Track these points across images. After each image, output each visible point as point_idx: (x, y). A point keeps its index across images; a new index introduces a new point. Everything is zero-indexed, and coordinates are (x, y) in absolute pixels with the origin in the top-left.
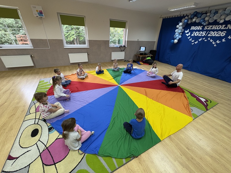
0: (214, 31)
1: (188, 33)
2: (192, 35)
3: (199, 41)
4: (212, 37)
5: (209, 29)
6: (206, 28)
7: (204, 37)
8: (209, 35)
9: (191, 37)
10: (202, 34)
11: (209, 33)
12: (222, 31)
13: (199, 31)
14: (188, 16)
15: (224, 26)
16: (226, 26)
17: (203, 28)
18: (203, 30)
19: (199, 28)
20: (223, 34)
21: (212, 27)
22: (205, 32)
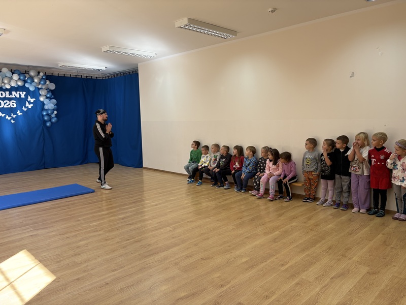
15: (7, 93)
16: (10, 94)
20: (13, 104)
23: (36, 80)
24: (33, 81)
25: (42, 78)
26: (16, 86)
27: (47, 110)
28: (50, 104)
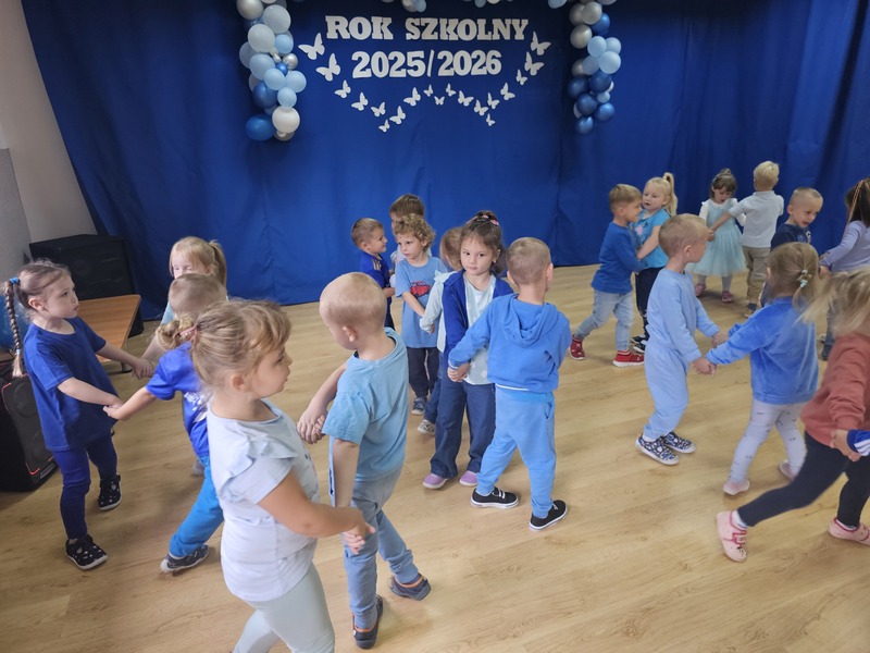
1: (323, 61)
2: (357, 73)
3: (406, 108)
4: (457, 82)
6: (413, 35)
8: (443, 72)
10: (405, 66)
11: (438, 63)
12: (486, 46)
13: (385, 46)
15: (482, 22)
17: (398, 28)
18: (400, 43)
19: (379, 28)
20: (491, 64)
21: (437, 29)
22: (421, 54)
27: (587, 78)
28: (608, 54)
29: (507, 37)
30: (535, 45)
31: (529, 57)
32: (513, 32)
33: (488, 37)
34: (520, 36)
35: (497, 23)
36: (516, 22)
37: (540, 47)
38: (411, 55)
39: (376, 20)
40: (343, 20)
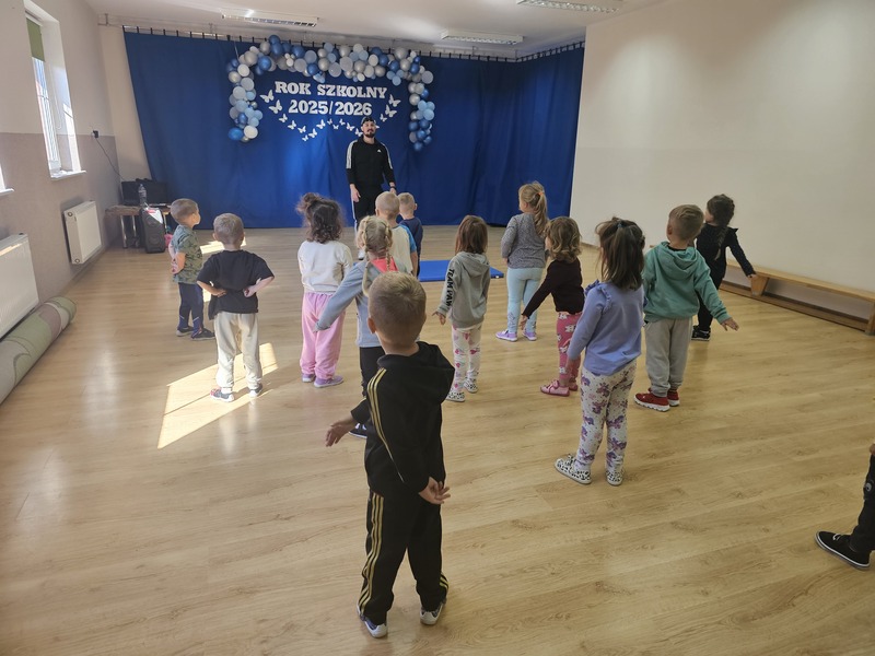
0: (344, 100)
1: (273, 103)
2: (291, 110)
3: (317, 129)
4: (345, 117)
5: (329, 93)
6: (321, 92)
7: (328, 117)
8: (337, 112)
9: (291, 117)
10: (317, 108)
11: (335, 108)
12: (363, 101)
13: (306, 98)
14: (258, 46)
15: (360, 89)
16: (364, 91)
17: (314, 88)
18: (314, 96)
19: (304, 89)
20: (367, 110)
21: (335, 90)
22: (326, 103)
23: (404, 66)
24: (399, 68)
25: (414, 62)
26: (374, 78)
27: (418, 121)
28: (427, 111)
29: (375, 96)
30: (391, 101)
31: (388, 108)
32: (378, 94)
33: (364, 96)
34: (382, 96)
35: (369, 89)
36: (380, 89)
37: (395, 103)
38: (320, 103)
39: (302, 85)
40: (284, 84)
